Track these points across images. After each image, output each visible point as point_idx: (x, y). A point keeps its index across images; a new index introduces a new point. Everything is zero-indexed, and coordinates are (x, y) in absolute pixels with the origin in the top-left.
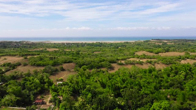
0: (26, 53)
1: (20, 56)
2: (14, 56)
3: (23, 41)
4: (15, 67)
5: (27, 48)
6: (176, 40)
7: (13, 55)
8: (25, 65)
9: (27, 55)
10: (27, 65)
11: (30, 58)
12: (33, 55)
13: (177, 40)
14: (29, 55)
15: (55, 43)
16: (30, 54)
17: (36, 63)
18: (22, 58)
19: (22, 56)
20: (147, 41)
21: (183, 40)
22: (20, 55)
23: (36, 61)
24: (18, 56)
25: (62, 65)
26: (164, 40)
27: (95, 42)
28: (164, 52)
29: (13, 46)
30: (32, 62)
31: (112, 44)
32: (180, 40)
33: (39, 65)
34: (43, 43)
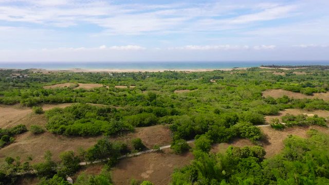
0: (38, 98)
1: (25, 105)
2: (11, 104)
3: (32, 69)
4: (12, 139)
5: (40, 82)
6: (304, 67)
7: (7, 102)
8: (38, 133)
9: (40, 103)
10: (43, 132)
11: (51, 113)
12: (55, 102)
13: (306, 67)
14: (47, 102)
15: (91, 73)
16: (49, 101)
17: (68, 128)
18: (29, 111)
19: (31, 105)
20: (253, 69)
21: (317, 67)
22: (24, 102)
23: (66, 123)
24: (21, 103)
25: (133, 131)
26: (283, 67)
27: (162, 71)
28: (323, 92)
29: (13, 78)
30: (55, 125)
31: (197, 75)
32: (310, 66)
33: (74, 134)
34: (70, 73)
